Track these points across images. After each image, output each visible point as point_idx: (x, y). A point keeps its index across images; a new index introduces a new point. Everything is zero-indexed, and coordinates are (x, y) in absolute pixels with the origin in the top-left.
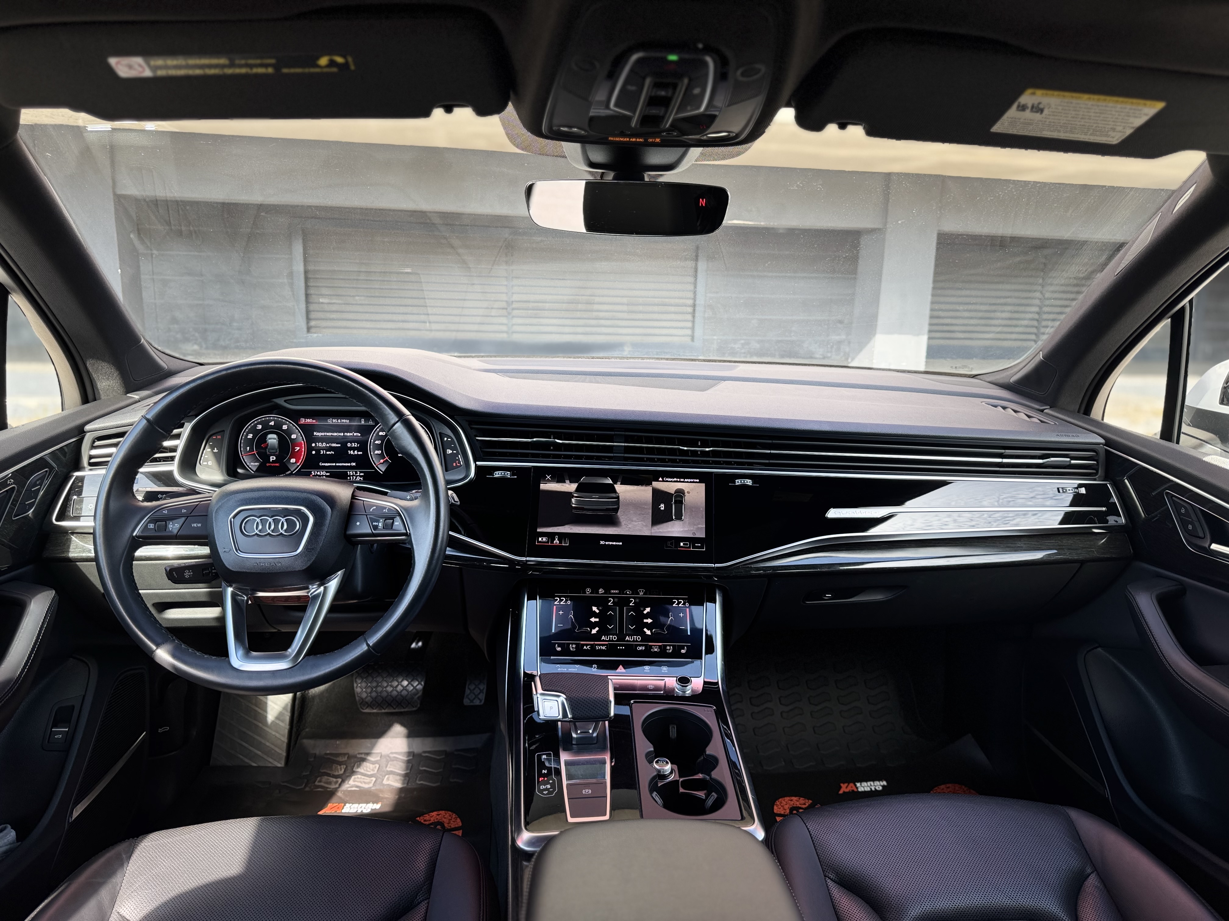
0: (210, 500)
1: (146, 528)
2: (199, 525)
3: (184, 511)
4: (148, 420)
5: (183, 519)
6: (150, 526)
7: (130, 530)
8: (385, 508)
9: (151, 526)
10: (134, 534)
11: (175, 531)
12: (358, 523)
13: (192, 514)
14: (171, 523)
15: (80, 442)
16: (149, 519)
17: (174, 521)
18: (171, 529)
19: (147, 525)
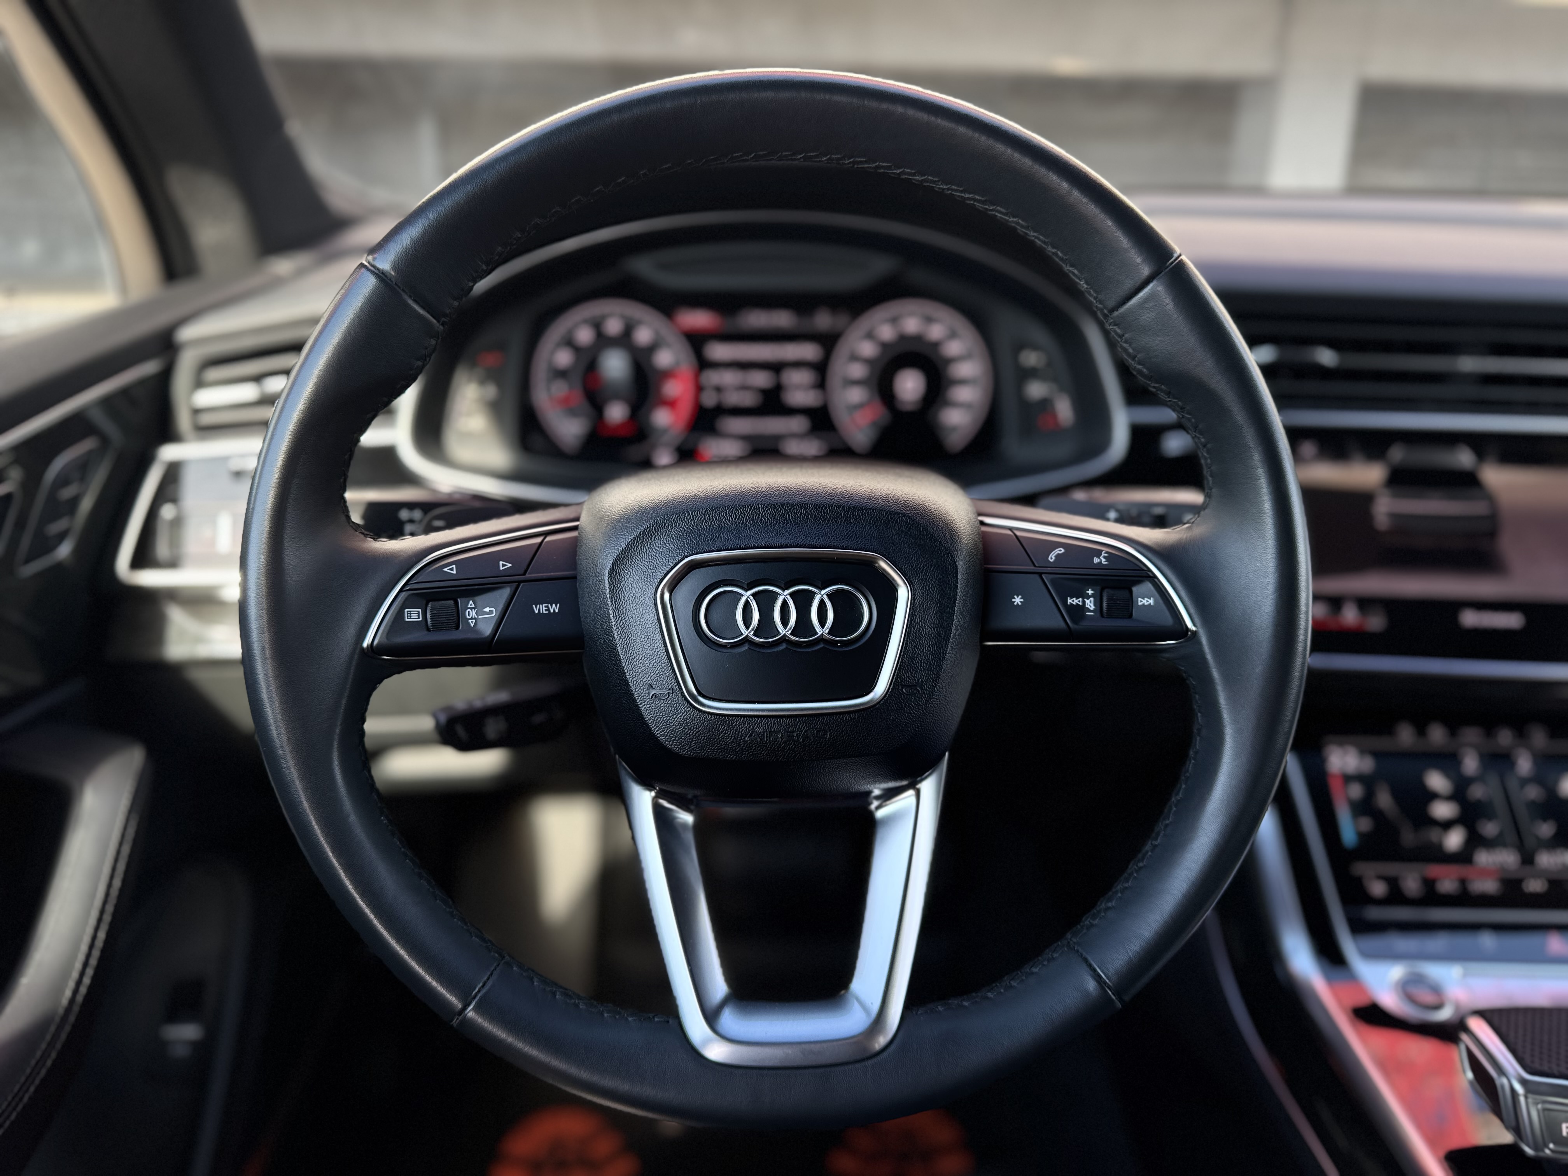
0: (575, 528)
1: (397, 622)
2: (555, 608)
3: (504, 566)
4: (380, 275)
5: (506, 592)
6: (410, 613)
7: (351, 631)
8: (1098, 553)
9: (414, 615)
10: (366, 643)
11: (487, 630)
12: (1018, 600)
13: (528, 576)
14: (471, 604)
15: (165, 378)
16: (403, 594)
17: (480, 599)
18: (472, 623)
19: (400, 614)
